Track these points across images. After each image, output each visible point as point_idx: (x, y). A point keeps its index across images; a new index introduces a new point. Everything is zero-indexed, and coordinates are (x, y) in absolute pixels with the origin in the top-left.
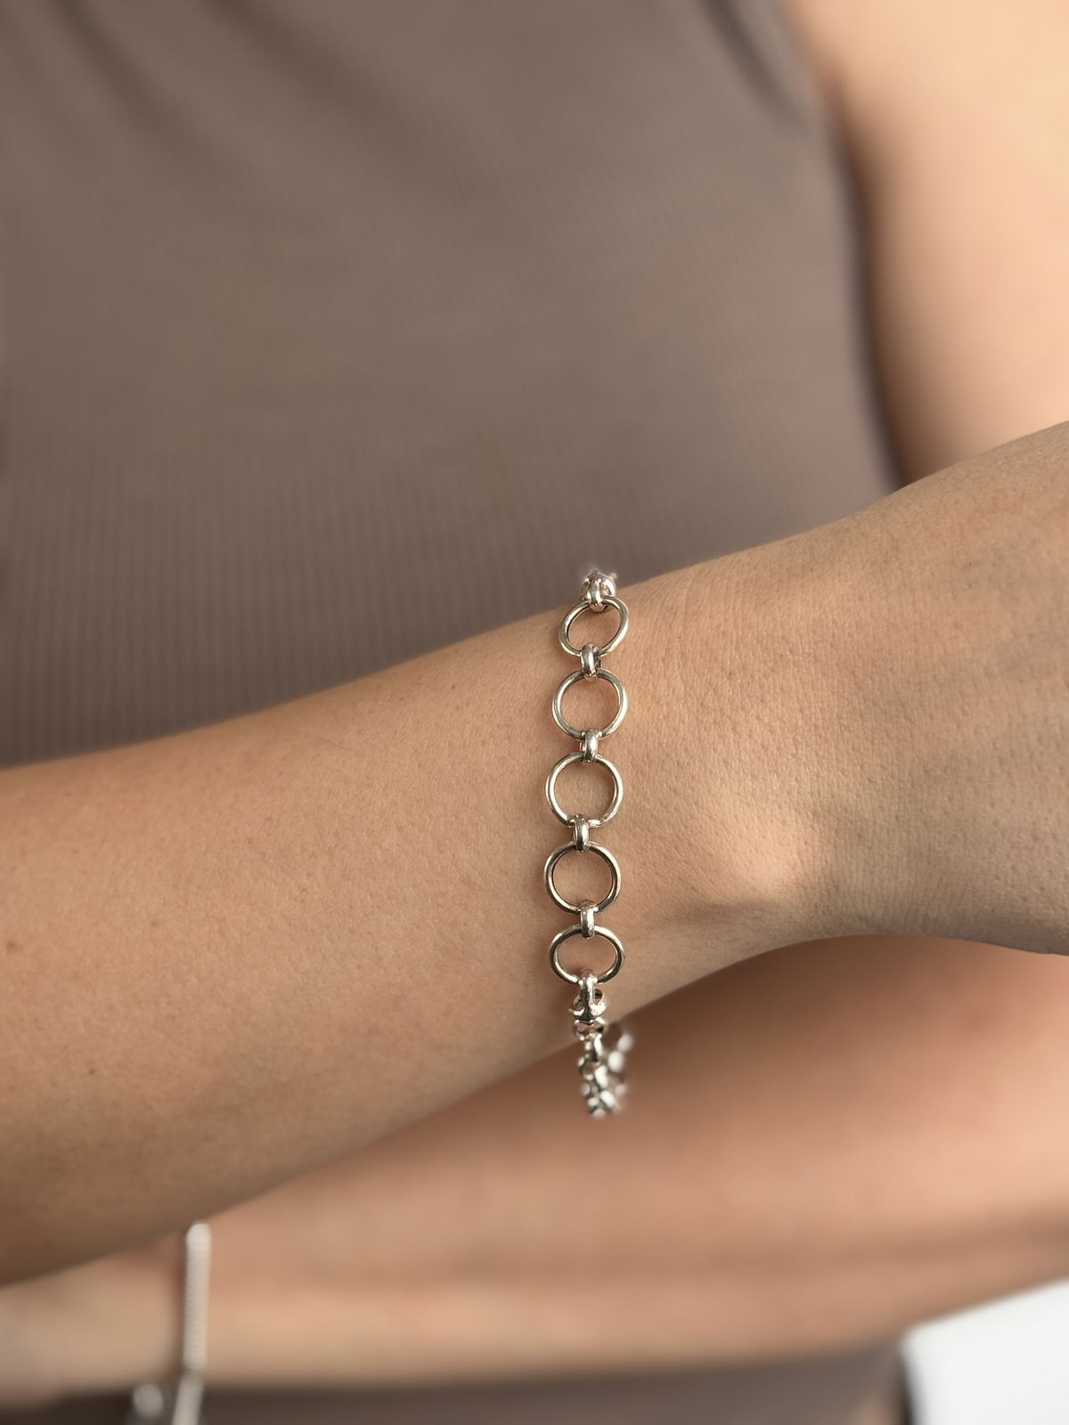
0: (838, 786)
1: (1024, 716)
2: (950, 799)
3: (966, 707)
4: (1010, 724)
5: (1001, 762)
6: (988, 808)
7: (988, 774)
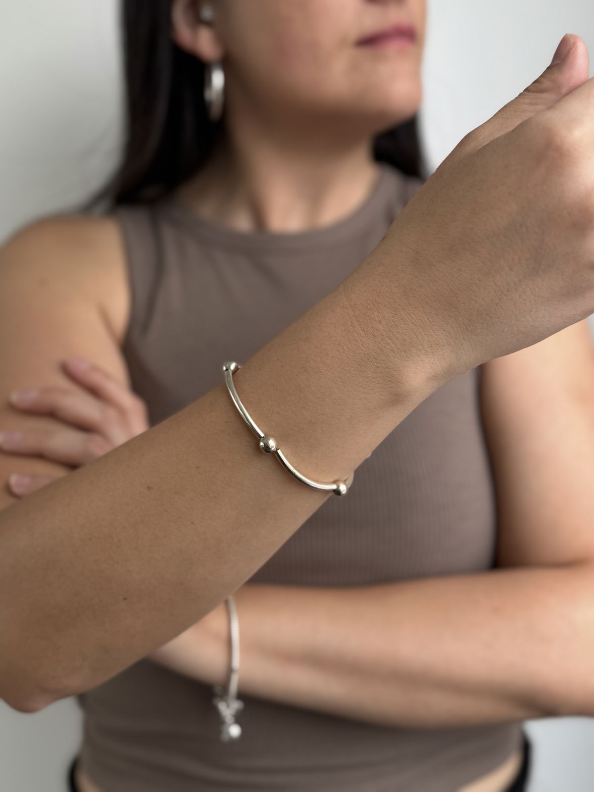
0: (438, 341)
1: (499, 287)
2: (482, 324)
3: (476, 294)
4: (495, 292)
5: (497, 304)
6: (497, 320)
7: (493, 310)
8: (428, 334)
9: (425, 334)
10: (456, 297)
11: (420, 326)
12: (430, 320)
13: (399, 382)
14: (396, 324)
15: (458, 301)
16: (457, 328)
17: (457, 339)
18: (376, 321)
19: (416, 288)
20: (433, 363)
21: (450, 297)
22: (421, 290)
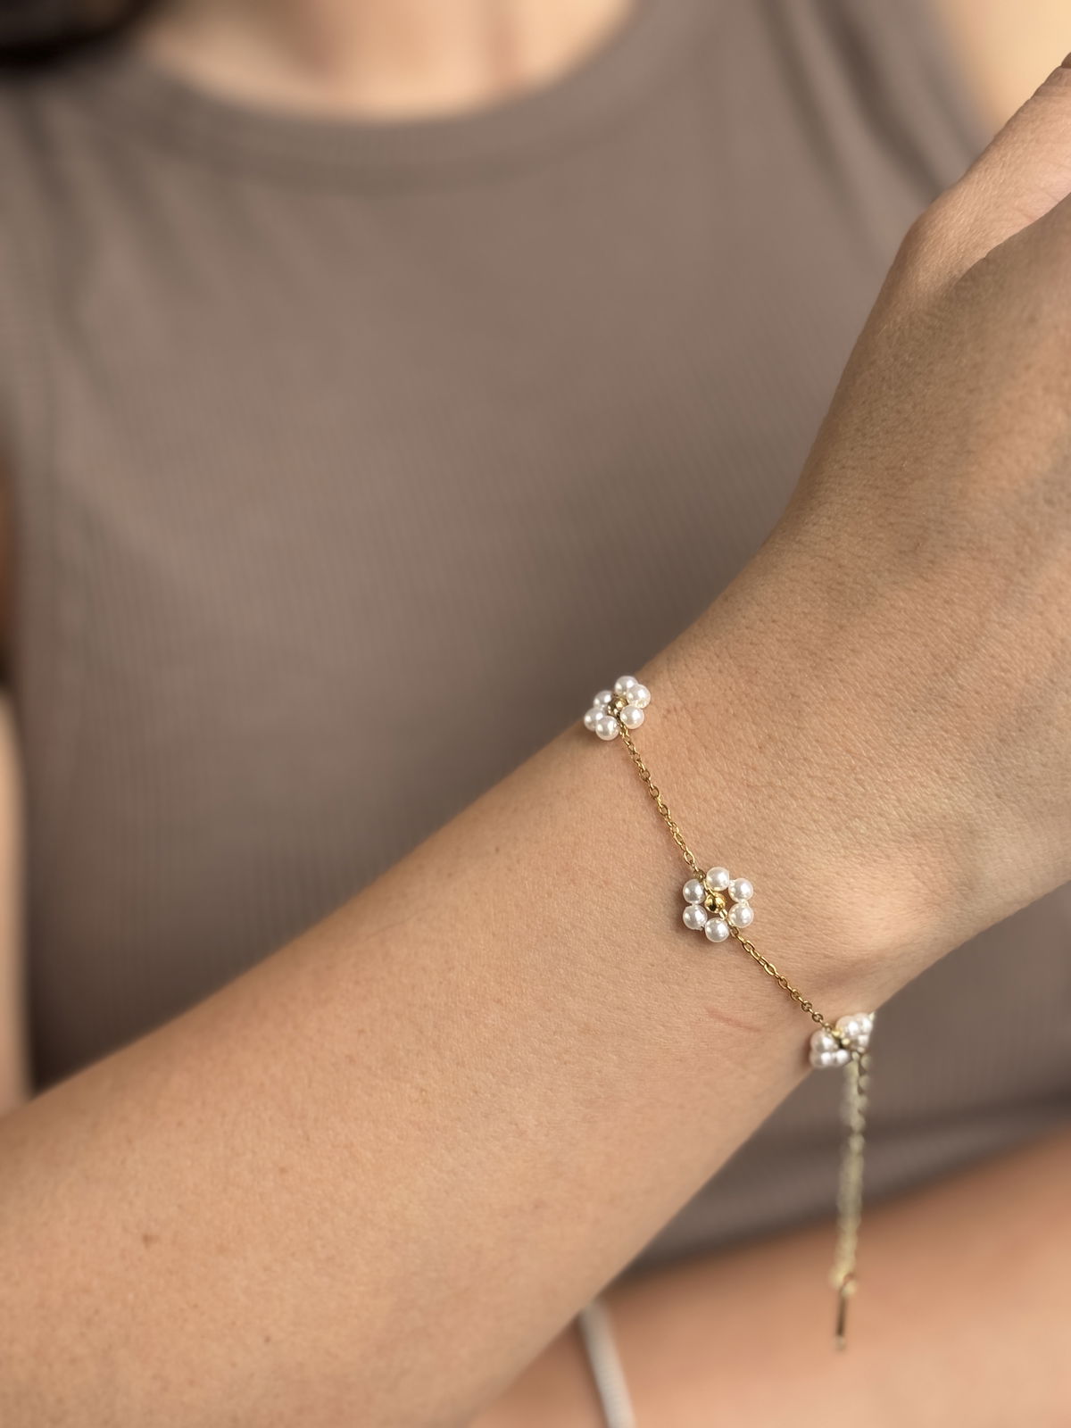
8: (894, 782)
9: (886, 782)
10: (951, 675)
11: (870, 758)
12: (895, 741)
13: (830, 919)
14: (802, 754)
15: (961, 687)
16: (972, 763)
17: (978, 796)
18: (751, 747)
19: (844, 657)
20: (920, 865)
21: (936, 674)
22: (857, 661)
